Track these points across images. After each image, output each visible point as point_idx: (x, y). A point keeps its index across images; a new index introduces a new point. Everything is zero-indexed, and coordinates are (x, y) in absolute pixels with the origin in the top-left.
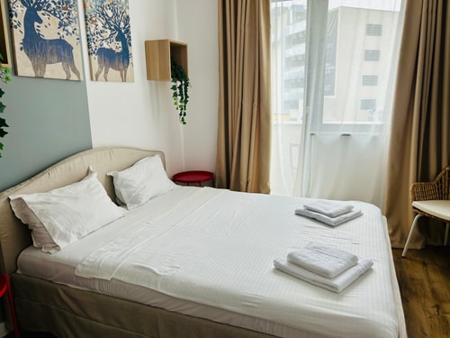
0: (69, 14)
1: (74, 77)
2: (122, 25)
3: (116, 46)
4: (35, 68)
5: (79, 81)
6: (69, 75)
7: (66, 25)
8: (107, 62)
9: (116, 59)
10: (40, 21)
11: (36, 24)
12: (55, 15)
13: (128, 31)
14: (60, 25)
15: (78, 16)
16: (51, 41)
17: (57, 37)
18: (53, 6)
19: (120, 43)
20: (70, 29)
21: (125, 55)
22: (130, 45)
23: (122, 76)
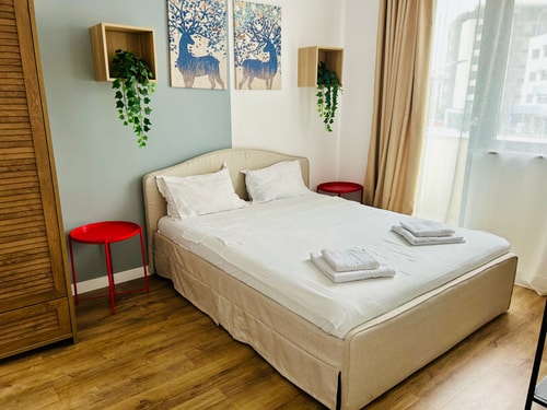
0: (218, 33)
1: (218, 86)
2: (272, 36)
3: (264, 57)
4: (186, 81)
5: (223, 90)
6: (214, 85)
7: (215, 43)
8: (252, 72)
9: (263, 69)
10: (192, 43)
11: (189, 45)
12: (206, 36)
13: (278, 41)
14: (210, 44)
15: (227, 35)
16: (201, 59)
17: (207, 54)
18: (205, 29)
19: (268, 54)
20: (218, 46)
21: (273, 64)
22: (280, 54)
23: (267, 84)
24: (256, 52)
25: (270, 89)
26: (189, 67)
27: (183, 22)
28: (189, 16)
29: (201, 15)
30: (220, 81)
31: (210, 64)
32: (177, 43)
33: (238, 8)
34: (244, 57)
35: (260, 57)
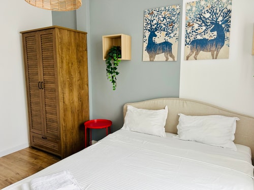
1: (170, 59)
4: (150, 57)
6: (167, 59)
7: (170, 33)
10: (156, 36)
11: (154, 38)
12: (164, 30)
14: (166, 35)
16: (160, 44)
17: (164, 41)
18: (164, 26)
19: (215, 33)
20: (172, 35)
22: (228, 31)
23: (213, 55)
24: (203, 34)
25: (216, 58)
26: (153, 49)
27: (151, 26)
28: (155, 22)
29: (162, 19)
30: (172, 56)
31: (167, 46)
32: (147, 38)
33: (189, 8)
34: (192, 39)
35: (207, 37)
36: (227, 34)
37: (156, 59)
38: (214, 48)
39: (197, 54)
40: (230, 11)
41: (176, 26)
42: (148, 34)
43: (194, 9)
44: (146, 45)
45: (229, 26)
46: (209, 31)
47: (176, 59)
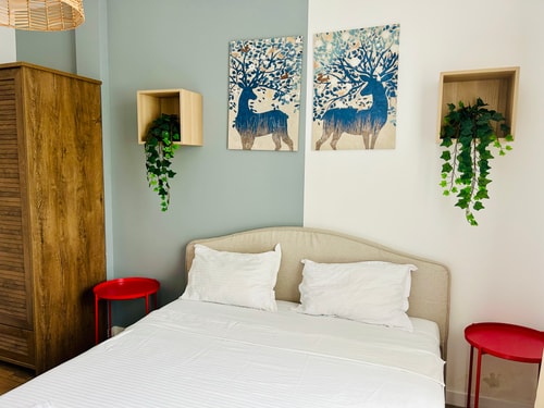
0: (289, 81)
1: (285, 147)
4: (244, 141)
6: (278, 146)
7: (283, 94)
10: (254, 97)
11: (250, 101)
14: (276, 96)
15: (302, 81)
18: (271, 78)
19: (370, 98)
20: (287, 97)
22: (393, 95)
23: (366, 141)
24: (347, 98)
25: (372, 148)
26: (249, 126)
27: (245, 76)
28: (252, 68)
29: (267, 63)
30: (288, 141)
31: (276, 120)
32: (236, 100)
33: (319, 44)
34: (327, 107)
35: (354, 104)
36: (391, 102)
37: (255, 146)
38: (367, 128)
39: (336, 138)
40: (395, 57)
41: (295, 79)
42: (237, 92)
43: (329, 47)
44: (233, 115)
45: (394, 86)
46: (358, 93)
47: (295, 148)
